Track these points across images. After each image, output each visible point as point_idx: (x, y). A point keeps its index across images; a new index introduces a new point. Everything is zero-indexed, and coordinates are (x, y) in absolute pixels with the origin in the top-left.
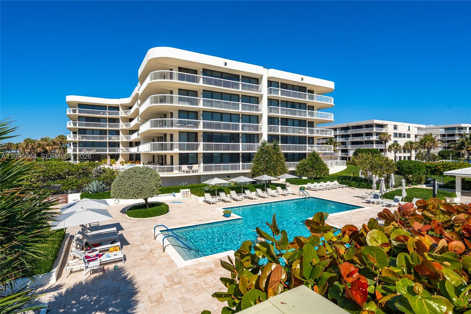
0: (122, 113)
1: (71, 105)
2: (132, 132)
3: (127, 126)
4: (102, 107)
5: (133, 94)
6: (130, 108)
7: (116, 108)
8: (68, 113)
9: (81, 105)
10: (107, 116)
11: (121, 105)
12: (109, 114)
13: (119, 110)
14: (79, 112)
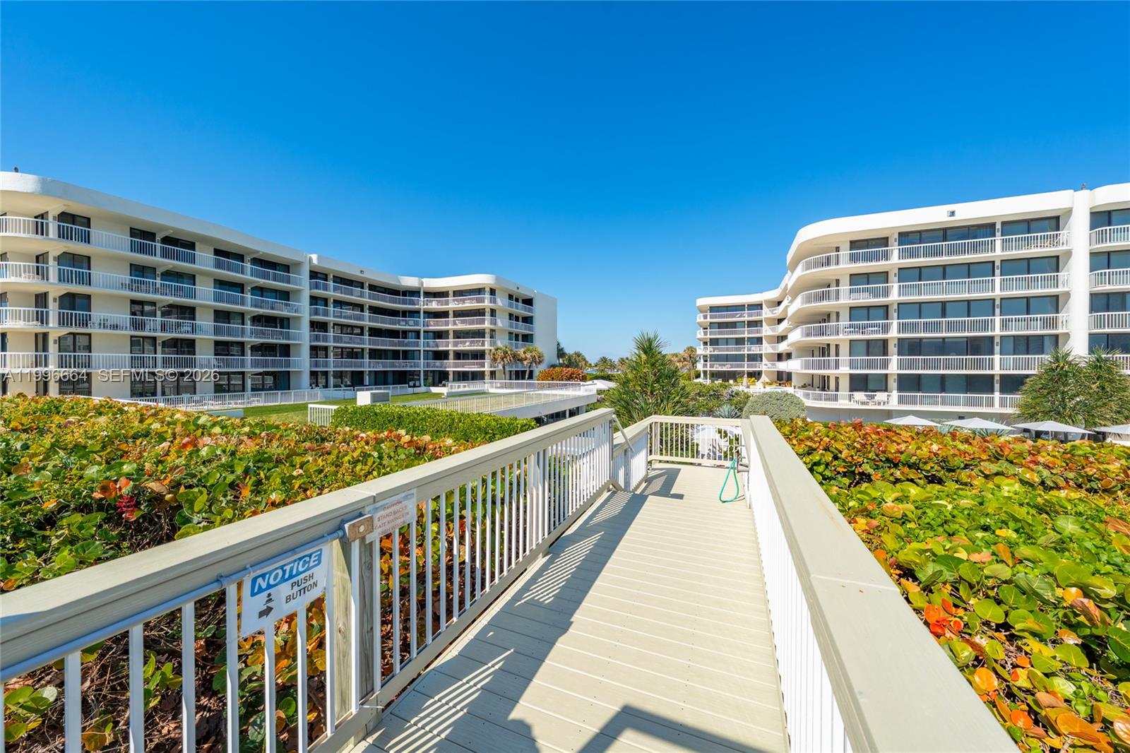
0: (766, 313)
1: (701, 310)
2: (782, 338)
3: (773, 330)
4: (740, 307)
5: (782, 285)
6: (779, 303)
7: (759, 306)
8: (698, 320)
9: (713, 309)
10: (746, 319)
11: (765, 301)
12: (749, 316)
13: (762, 309)
14: (711, 318)
